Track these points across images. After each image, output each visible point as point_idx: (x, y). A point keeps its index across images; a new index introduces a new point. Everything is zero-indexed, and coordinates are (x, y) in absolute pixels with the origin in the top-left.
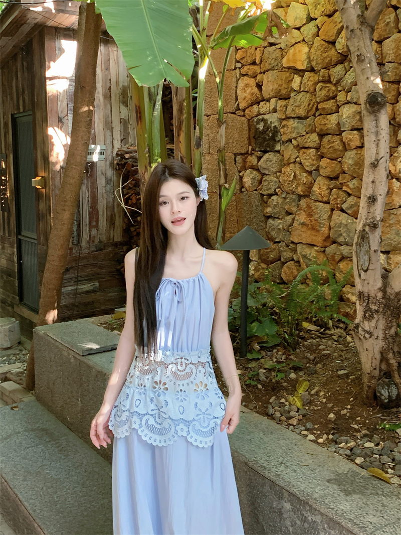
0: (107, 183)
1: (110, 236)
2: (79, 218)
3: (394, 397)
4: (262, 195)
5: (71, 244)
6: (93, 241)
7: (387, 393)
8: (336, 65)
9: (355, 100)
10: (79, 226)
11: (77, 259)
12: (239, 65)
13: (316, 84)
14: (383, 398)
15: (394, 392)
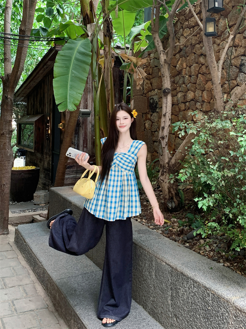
0: (92, 127)
3: (173, 207)
4: (152, 131)
7: (171, 205)
14: (169, 207)
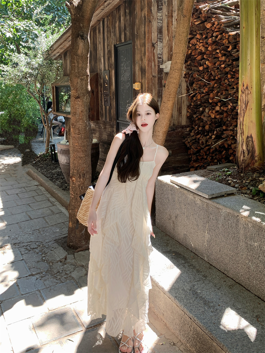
1: (179, 122)
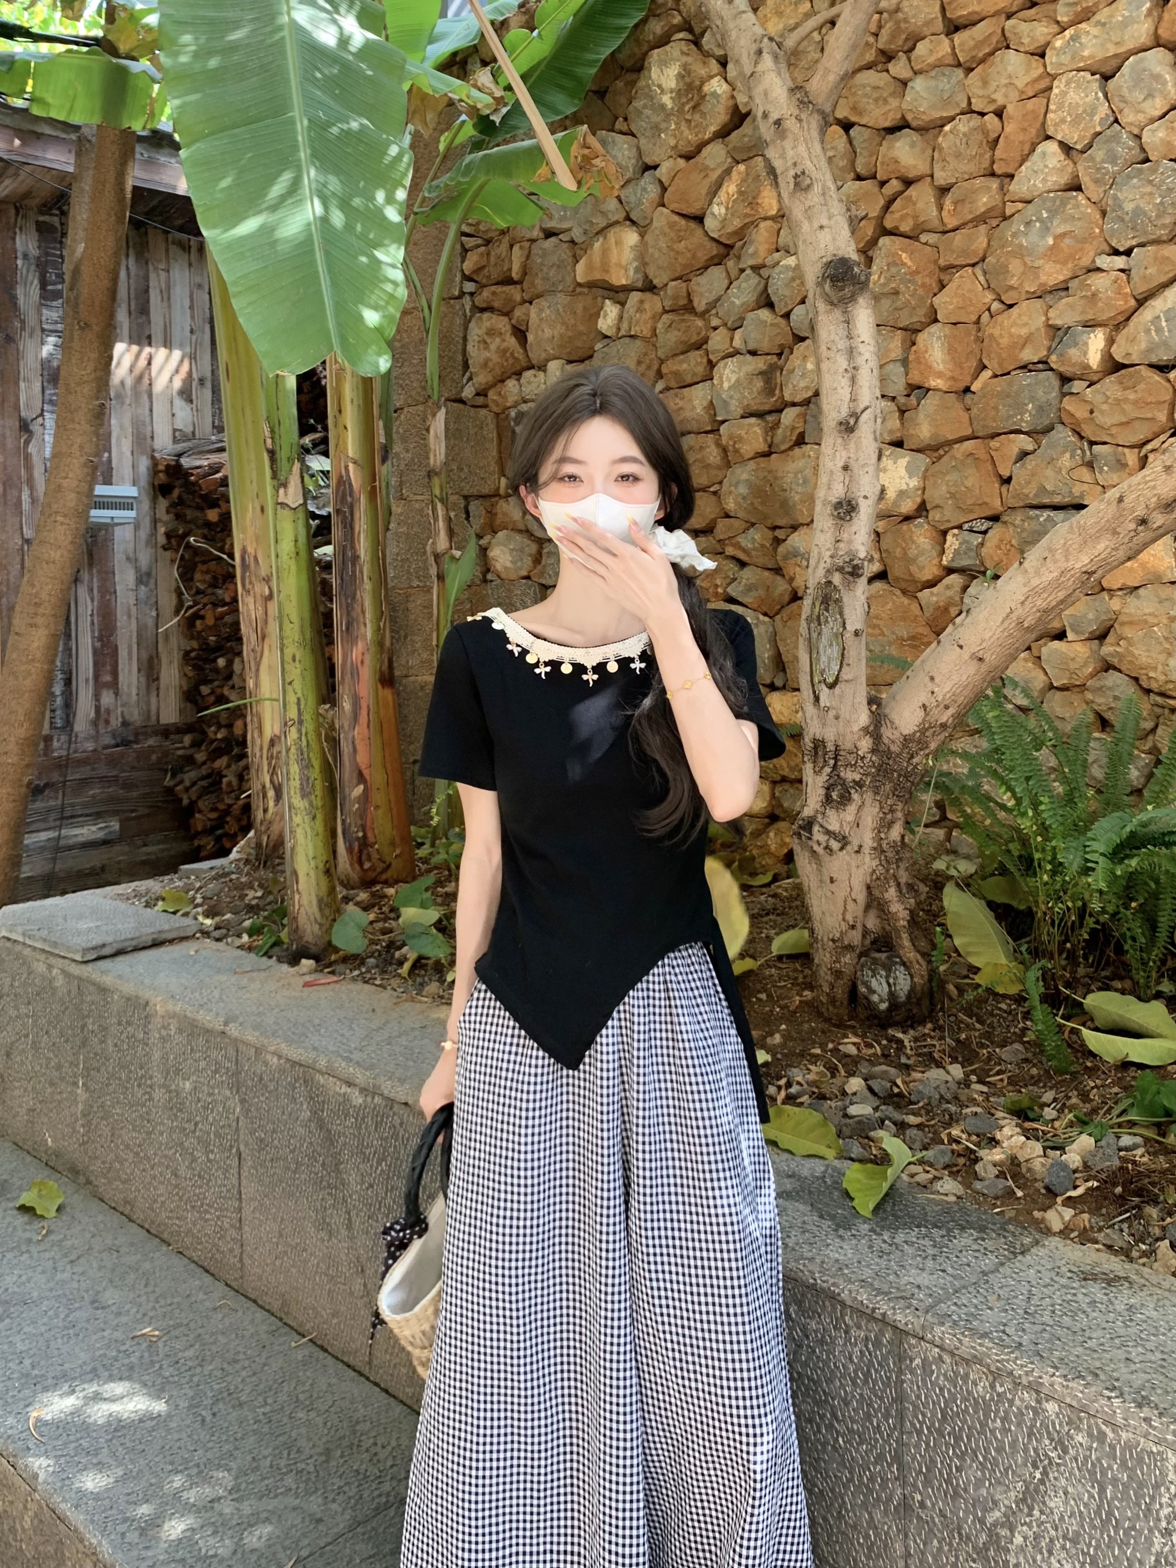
0: (140, 581)
1: (149, 711)
2: (69, 664)
3: (902, 996)
5: (47, 725)
6: (107, 722)
7: (885, 986)
8: (706, 268)
9: (751, 347)
10: (68, 682)
11: (63, 765)
12: (469, 287)
13: (656, 318)
14: (875, 998)
15: (903, 983)
